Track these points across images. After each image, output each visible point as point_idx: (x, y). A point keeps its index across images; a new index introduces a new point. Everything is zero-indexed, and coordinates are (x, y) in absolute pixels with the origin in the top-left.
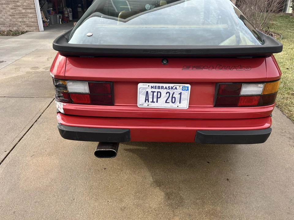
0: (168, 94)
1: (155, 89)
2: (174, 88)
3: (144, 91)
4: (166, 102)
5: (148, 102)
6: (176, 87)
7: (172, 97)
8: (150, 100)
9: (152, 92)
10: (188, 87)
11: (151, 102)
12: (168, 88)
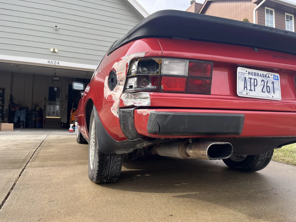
0: (263, 82)
1: (252, 75)
2: (267, 76)
3: (243, 76)
4: (262, 92)
5: (247, 90)
6: (268, 76)
7: (267, 86)
8: (249, 88)
9: (249, 78)
10: (278, 76)
11: (249, 90)
12: (262, 76)
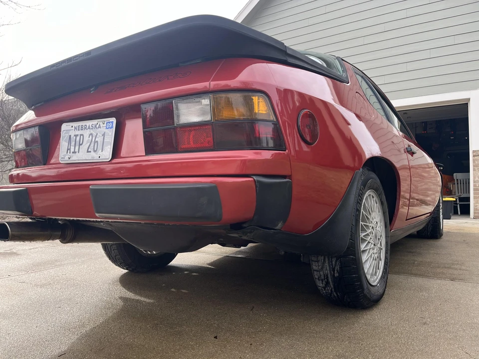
0: (91, 137)
1: (78, 130)
3: (67, 135)
4: (88, 152)
5: (70, 153)
6: (100, 125)
7: (95, 142)
8: (72, 149)
9: (74, 135)
10: (112, 122)
11: (73, 153)
12: (91, 127)
